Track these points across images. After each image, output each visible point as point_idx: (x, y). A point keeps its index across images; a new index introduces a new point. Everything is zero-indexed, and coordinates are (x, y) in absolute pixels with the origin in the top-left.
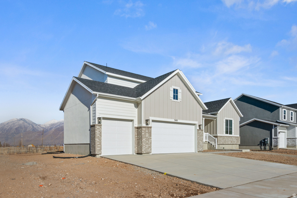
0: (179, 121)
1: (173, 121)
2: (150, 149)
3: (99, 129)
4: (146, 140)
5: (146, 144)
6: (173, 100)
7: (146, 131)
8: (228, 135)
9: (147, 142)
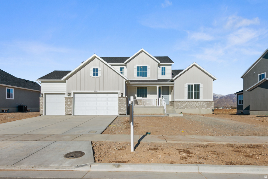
0: (98, 92)
1: (93, 92)
2: (71, 112)
3: (42, 100)
4: (68, 106)
5: (68, 109)
6: (93, 77)
7: (68, 100)
8: (193, 100)
9: (69, 107)
